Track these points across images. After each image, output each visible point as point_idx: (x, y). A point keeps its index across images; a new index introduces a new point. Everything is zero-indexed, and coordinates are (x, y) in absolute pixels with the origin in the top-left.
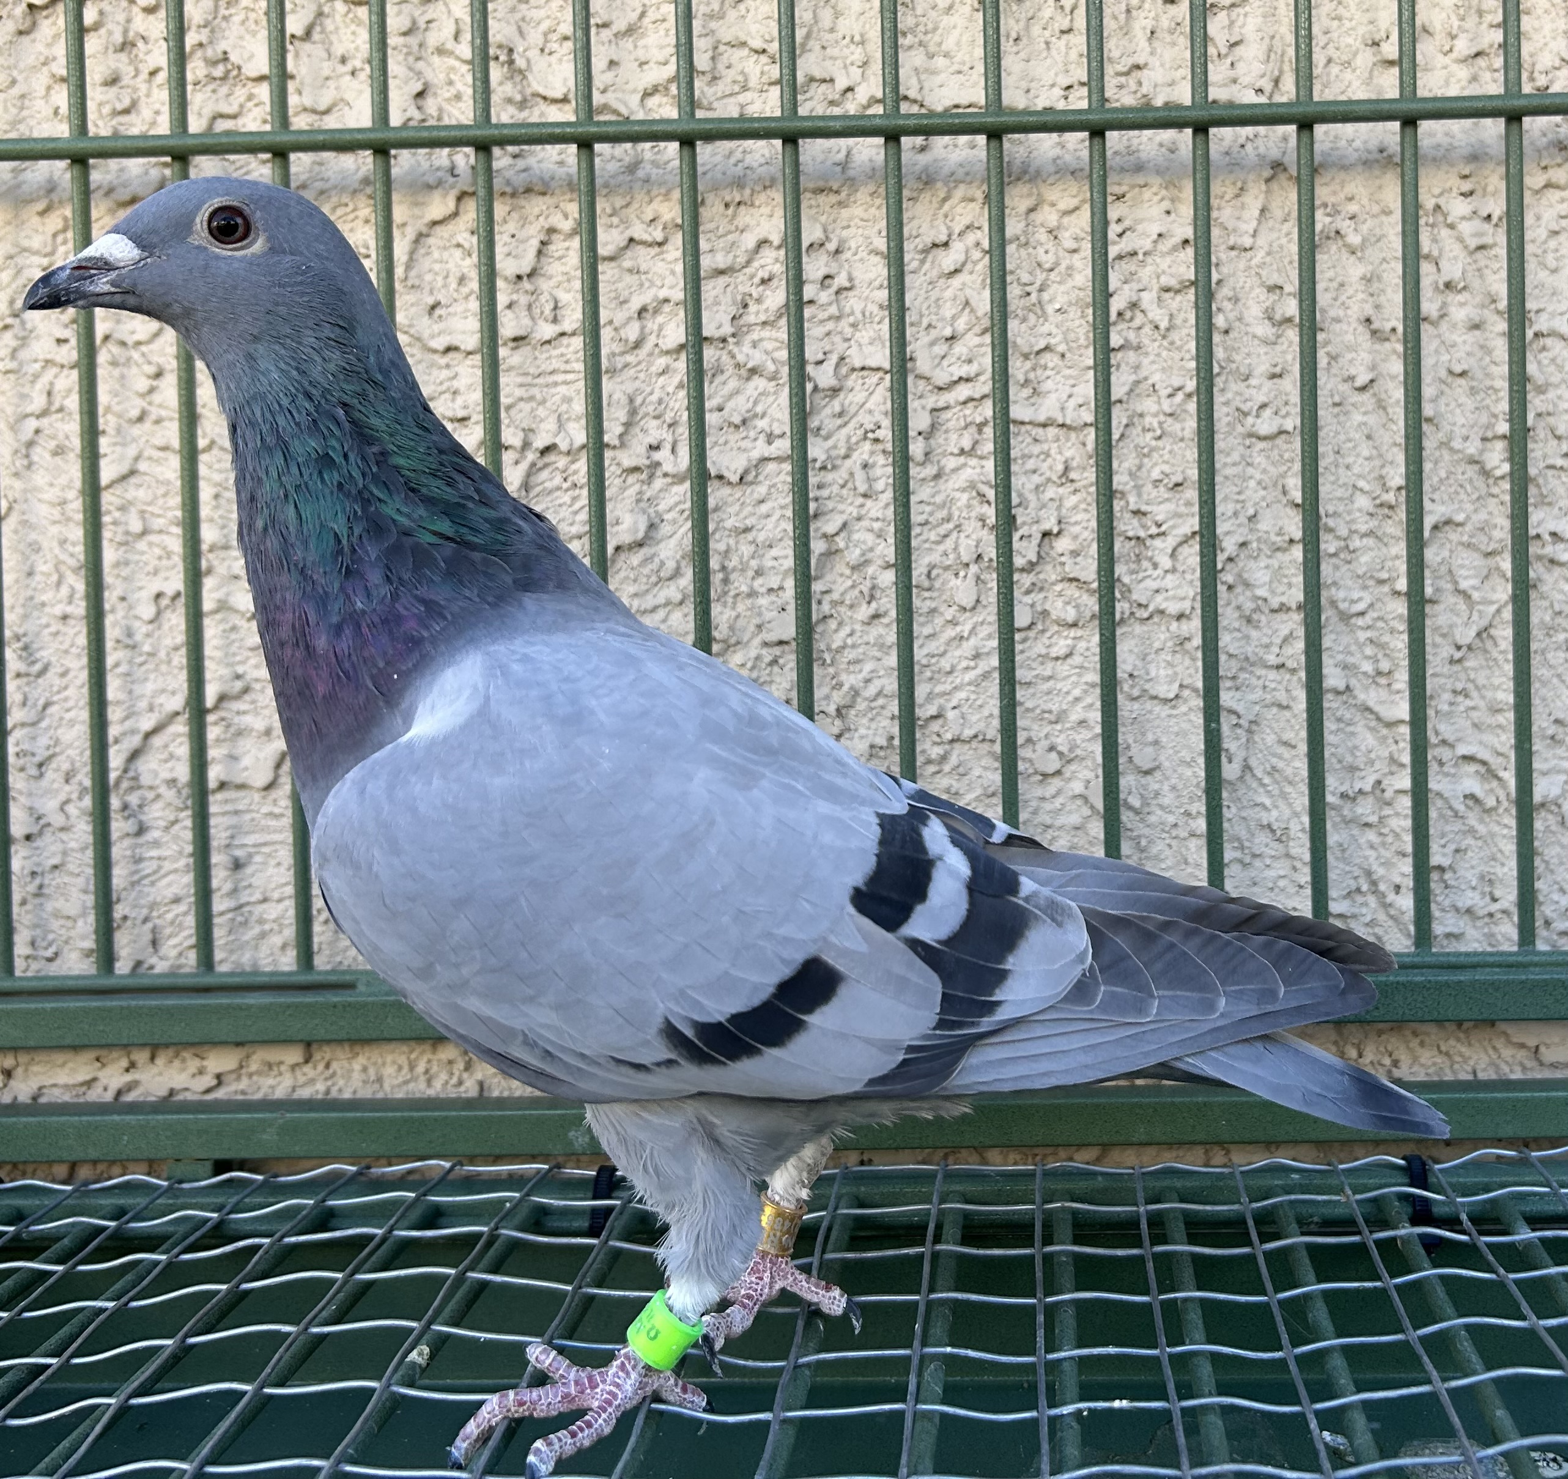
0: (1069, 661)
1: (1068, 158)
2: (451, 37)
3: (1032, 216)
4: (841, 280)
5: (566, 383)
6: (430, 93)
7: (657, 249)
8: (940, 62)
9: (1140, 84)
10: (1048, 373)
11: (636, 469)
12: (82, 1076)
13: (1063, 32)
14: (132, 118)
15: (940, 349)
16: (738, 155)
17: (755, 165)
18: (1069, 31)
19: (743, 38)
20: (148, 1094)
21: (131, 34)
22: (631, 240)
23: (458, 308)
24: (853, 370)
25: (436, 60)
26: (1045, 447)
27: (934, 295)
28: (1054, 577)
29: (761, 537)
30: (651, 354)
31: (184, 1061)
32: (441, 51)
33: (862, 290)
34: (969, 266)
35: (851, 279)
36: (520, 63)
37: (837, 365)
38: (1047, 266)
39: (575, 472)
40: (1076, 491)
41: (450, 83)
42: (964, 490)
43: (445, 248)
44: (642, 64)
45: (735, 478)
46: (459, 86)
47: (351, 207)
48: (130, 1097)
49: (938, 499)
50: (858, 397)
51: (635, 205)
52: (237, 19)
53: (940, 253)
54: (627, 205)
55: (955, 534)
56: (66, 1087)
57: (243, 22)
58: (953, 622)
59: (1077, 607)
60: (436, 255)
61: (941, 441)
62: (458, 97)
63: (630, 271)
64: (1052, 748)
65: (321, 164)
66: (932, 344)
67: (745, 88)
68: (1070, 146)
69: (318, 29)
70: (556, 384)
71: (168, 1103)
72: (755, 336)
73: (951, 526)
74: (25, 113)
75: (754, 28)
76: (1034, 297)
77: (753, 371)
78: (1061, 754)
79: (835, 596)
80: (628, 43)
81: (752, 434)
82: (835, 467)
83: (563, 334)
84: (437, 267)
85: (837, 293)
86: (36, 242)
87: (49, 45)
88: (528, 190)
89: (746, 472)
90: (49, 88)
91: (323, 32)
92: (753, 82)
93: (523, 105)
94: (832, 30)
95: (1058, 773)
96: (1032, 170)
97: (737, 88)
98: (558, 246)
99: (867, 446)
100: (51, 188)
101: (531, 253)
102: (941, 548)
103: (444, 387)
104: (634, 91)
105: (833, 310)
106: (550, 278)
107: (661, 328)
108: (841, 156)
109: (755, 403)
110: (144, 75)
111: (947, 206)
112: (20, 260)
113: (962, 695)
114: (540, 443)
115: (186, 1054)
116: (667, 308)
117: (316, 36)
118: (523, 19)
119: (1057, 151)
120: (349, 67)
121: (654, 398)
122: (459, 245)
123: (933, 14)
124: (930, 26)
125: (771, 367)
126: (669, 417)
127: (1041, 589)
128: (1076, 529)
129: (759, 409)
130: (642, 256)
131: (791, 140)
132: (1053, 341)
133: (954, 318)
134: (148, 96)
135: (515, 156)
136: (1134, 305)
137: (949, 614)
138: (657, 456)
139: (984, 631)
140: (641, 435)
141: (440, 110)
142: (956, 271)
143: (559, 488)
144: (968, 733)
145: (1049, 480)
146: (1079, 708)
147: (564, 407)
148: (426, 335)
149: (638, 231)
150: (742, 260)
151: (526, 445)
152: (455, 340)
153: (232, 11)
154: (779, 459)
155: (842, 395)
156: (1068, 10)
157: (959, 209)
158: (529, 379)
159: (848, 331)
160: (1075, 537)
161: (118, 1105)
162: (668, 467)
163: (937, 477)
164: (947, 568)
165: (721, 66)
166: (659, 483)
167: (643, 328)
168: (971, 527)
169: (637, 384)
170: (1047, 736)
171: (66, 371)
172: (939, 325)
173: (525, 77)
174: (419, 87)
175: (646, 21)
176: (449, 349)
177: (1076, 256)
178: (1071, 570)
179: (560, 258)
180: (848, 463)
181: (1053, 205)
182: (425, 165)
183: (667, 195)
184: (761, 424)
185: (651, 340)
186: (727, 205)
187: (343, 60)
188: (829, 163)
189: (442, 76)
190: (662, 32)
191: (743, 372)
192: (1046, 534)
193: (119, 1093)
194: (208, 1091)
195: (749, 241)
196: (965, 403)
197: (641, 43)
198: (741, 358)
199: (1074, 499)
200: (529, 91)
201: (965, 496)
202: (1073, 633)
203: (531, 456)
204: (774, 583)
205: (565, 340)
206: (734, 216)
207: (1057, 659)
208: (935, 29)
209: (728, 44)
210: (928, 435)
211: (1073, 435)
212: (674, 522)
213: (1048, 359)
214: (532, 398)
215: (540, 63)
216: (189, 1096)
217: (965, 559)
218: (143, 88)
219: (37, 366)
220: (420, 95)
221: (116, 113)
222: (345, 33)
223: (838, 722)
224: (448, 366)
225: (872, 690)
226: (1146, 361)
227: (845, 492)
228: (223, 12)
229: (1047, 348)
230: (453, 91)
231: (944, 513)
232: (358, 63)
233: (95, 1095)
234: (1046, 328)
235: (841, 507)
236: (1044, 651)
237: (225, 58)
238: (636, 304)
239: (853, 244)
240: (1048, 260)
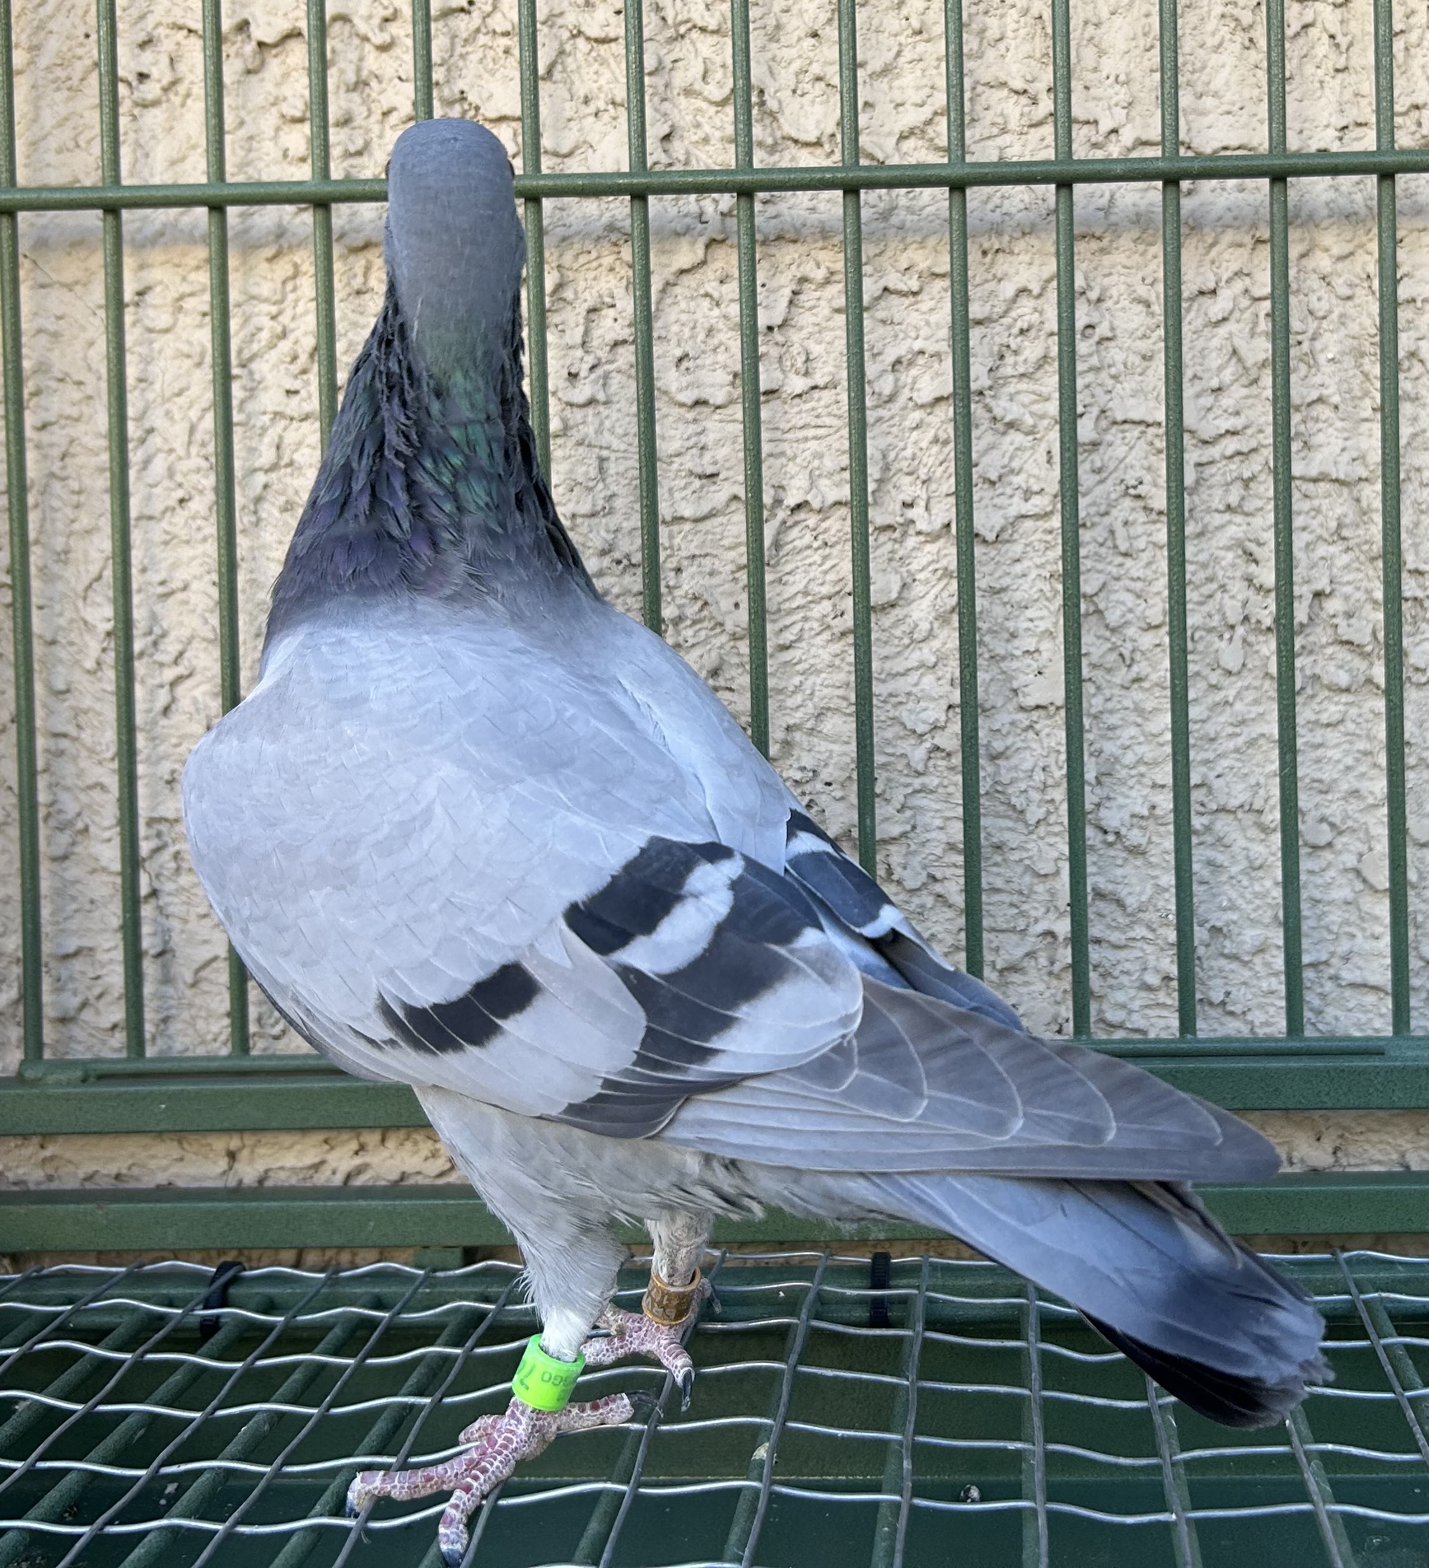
0: (1341, 728)
1: (1342, 201)
2: (699, 76)
3: (1304, 262)
4: (1103, 330)
5: (815, 438)
6: (676, 135)
7: (911, 299)
8: (1208, 102)
9: (1419, 124)
10: (1320, 425)
11: (890, 527)
12: (310, 1159)
13: (1337, 71)
14: (364, 160)
15: (1207, 401)
16: (996, 200)
17: (1013, 210)
18: (1346, 69)
19: (1003, 78)
20: (378, 1177)
21: (365, 74)
22: (886, 289)
23: (708, 360)
24: (1115, 423)
25: (683, 101)
26: (1316, 503)
27: (1200, 344)
28: (1324, 640)
29: (1018, 596)
30: (904, 408)
31: (416, 1143)
32: (688, 92)
33: (1124, 340)
34: (1237, 314)
35: (1112, 329)
36: (772, 104)
37: (1098, 419)
38: (1321, 314)
39: (826, 531)
40: (1348, 549)
41: (698, 126)
42: (1228, 548)
43: (692, 298)
44: (898, 105)
45: (991, 537)
46: (707, 128)
47: (594, 254)
48: (358, 1182)
49: (1202, 558)
50: (1120, 451)
51: (889, 253)
52: (474, 58)
53: (1206, 301)
54: (880, 254)
55: (1219, 595)
56: (293, 1170)
57: (481, 61)
58: (1215, 687)
59: (1350, 671)
60: (683, 305)
61: (1205, 497)
62: (706, 140)
63: (883, 322)
64: (1323, 820)
65: (562, 209)
66: (1198, 396)
67: (1004, 131)
68: (1344, 189)
69: (559, 67)
70: (806, 439)
71: (399, 1189)
72: (1011, 388)
73: (1214, 586)
74: (252, 155)
75: (1014, 68)
76: (1306, 346)
77: (1011, 425)
78: (1332, 825)
79: (1094, 659)
80: (883, 84)
81: (1009, 491)
82: (1093, 525)
83: (815, 388)
84: (684, 317)
85: (1099, 343)
86: (265, 290)
87: (278, 85)
88: (780, 238)
89: (1003, 529)
90: (278, 129)
91: (564, 71)
92: (1013, 125)
93: (773, 149)
94: (1095, 70)
95: (1330, 845)
96: (1303, 214)
97: (995, 131)
98: (809, 296)
99: (1128, 503)
100: (280, 233)
101: (784, 303)
102: (1205, 609)
103: (691, 443)
104: (889, 134)
105: (1094, 361)
106: (801, 329)
107: (914, 381)
108: (1104, 201)
109: (1012, 458)
110: (377, 116)
111: (1214, 253)
112: (247, 308)
113: (1225, 763)
114: (791, 500)
115: (416, 1136)
116: (921, 360)
117: (557, 75)
118: (773, 59)
119: (1331, 195)
120: (592, 108)
121: (908, 453)
122: (707, 295)
123: (1201, 52)
124: (1198, 65)
125: (1029, 421)
126: (923, 473)
127: (1311, 652)
128: (1348, 589)
129: (1015, 464)
130: (896, 306)
131: (1065, 184)
132: (1325, 392)
133: (1220, 369)
134: (381, 137)
135: (765, 203)
136: (1412, 355)
137: (1214, 678)
138: (911, 514)
139: (1250, 696)
140: (893, 492)
141: (688, 153)
142: (1225, 319)
143: (809, 547)
144: (1233, 803)
145: (1320, 538)
146: (1351, 776)
147: (816, 463)
148: (673, 389)
149: (894, 280)
150: (999, 310)
151: (778, 502)
152: (704, 394)
153: (469, 49)
154: (1037, 517)
155: (1102, 449)
156: (1343, 48)
157: (1226, 256)
158: (778, 435)
159: (1110, 382)
160: (1347, 598)
161: (345, 1190)
162: (921, 525)
163: (1200, 535)
164: (1210, 630)
165: (978, 108)
166: (912, 541)
167: (897, 380)
168: (1238, 588)
169: (890, 439)
170: (1317, 806)
171: (295, 424)
172: (1205, 376)
173: (775, 119)
174: (666, 130)
175: (902, 60)
176: (698, 403)
177: (1350, 303)
178: (1345, 632)
179: (811, 309)
180: (1106, 520)
181: (1327, 250)
182: (673, 211)
183: (922, 244)
184: (1017, 480)
185: (905, 393)
186: (985, 253)
187: (586, 101)
188: (1091, 208)
189: (689, 118)
190: (919, 73)
191: (1000, 426)
192: (1318, 595)
193: (349, 1177)
194: (441, 1175)
195: (1008, 290)
196: (1231, 457)
197: (896, 83)
198: (998, 412)
199: (1346, 558)
200: (779, 134)
201: (1230, 556)
202: (1345, 698)
203: (782, 514)
204: (1030, 643)
205: (816, 394)
206: (992, 263)
207: (1328, 725)
208: (1204, 68)
209: (987, 84)
210: (1194, 491)
211: (1345, 490)
212: (927, 582)
213: (1322, 411)
214: (783, 454)
215: (792, 105)
216: (420, 1180)
217: (1232, 621)
218: (376, 129)
219: (266, 419)
220: (667, 138)
221: (348, 155)
222: (588, 72)
223: (1098, 790)
224: (695, 420)
225: (1129, 758)
226: (1423, 414)
227: (1103, 551)
228: (459, 50)
229: (1320, 400)
230: (700, 134)
231: (1209, 572)
232: (601, 104)
233: (321, 1179)
234: (1318, 380)
235: (1100, 566)
236: (1313, 717)
237: (463, 97)
238: (890, 356)
239: (1114, 292)
240: (1321, 308)
